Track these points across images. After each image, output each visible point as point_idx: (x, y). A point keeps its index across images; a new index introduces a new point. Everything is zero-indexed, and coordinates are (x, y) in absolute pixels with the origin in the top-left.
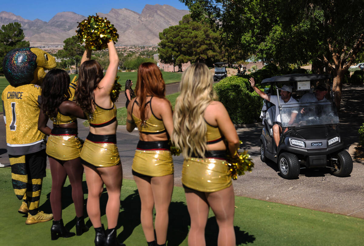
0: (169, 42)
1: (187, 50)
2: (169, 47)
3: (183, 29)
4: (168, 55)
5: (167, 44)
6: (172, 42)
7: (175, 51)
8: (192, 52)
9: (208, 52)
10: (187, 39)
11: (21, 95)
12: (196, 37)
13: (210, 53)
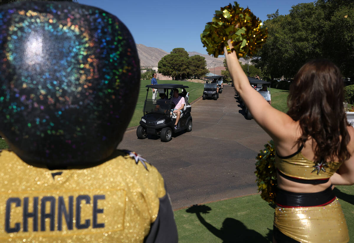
0: (168, 63)
1: (178, 68)
2: (168, 66)
3: (175, 56)
4: (167, 70)
5: (167, 64)
6: (169, 63)
7: (171, 68)
8: (180, 69)
9: (187, 70)
10: (178, 62)
11: (97, 211)
12: (183, 61)
13: (188, 70)
